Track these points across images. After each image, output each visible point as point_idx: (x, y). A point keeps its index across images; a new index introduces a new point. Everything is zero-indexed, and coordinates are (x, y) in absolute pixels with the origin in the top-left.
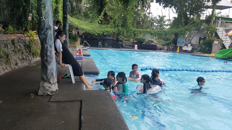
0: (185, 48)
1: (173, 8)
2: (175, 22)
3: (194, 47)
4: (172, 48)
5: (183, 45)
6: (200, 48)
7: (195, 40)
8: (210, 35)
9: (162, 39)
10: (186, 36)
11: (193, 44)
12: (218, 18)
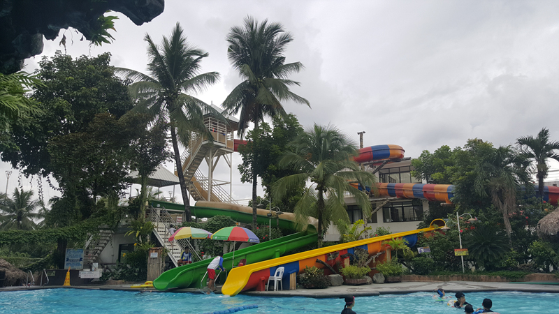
0: (85, 274)
1: (50, 176)
2: (57, 210)
3: (107, 268)
4: (52, 275)
5: (81, 267)
6: (120, 270)
7: (109, 253)
8: (141, 240)
9: (25, 251)
10: (88, 243)
11: (105, 262)
12: (154, 203)
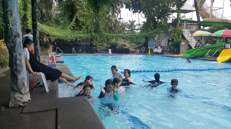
0: (155, 50)
1: (142, 13)
2: (145, 26)
3: (164, 49)
4: (144, 50)
5: (154, 48)
6: (169, 49)
7: (164, 43)
8: (177, 37)
9: (134, 43)
10: (156, 39)
11: (162, 46)
12: (183, 21)
